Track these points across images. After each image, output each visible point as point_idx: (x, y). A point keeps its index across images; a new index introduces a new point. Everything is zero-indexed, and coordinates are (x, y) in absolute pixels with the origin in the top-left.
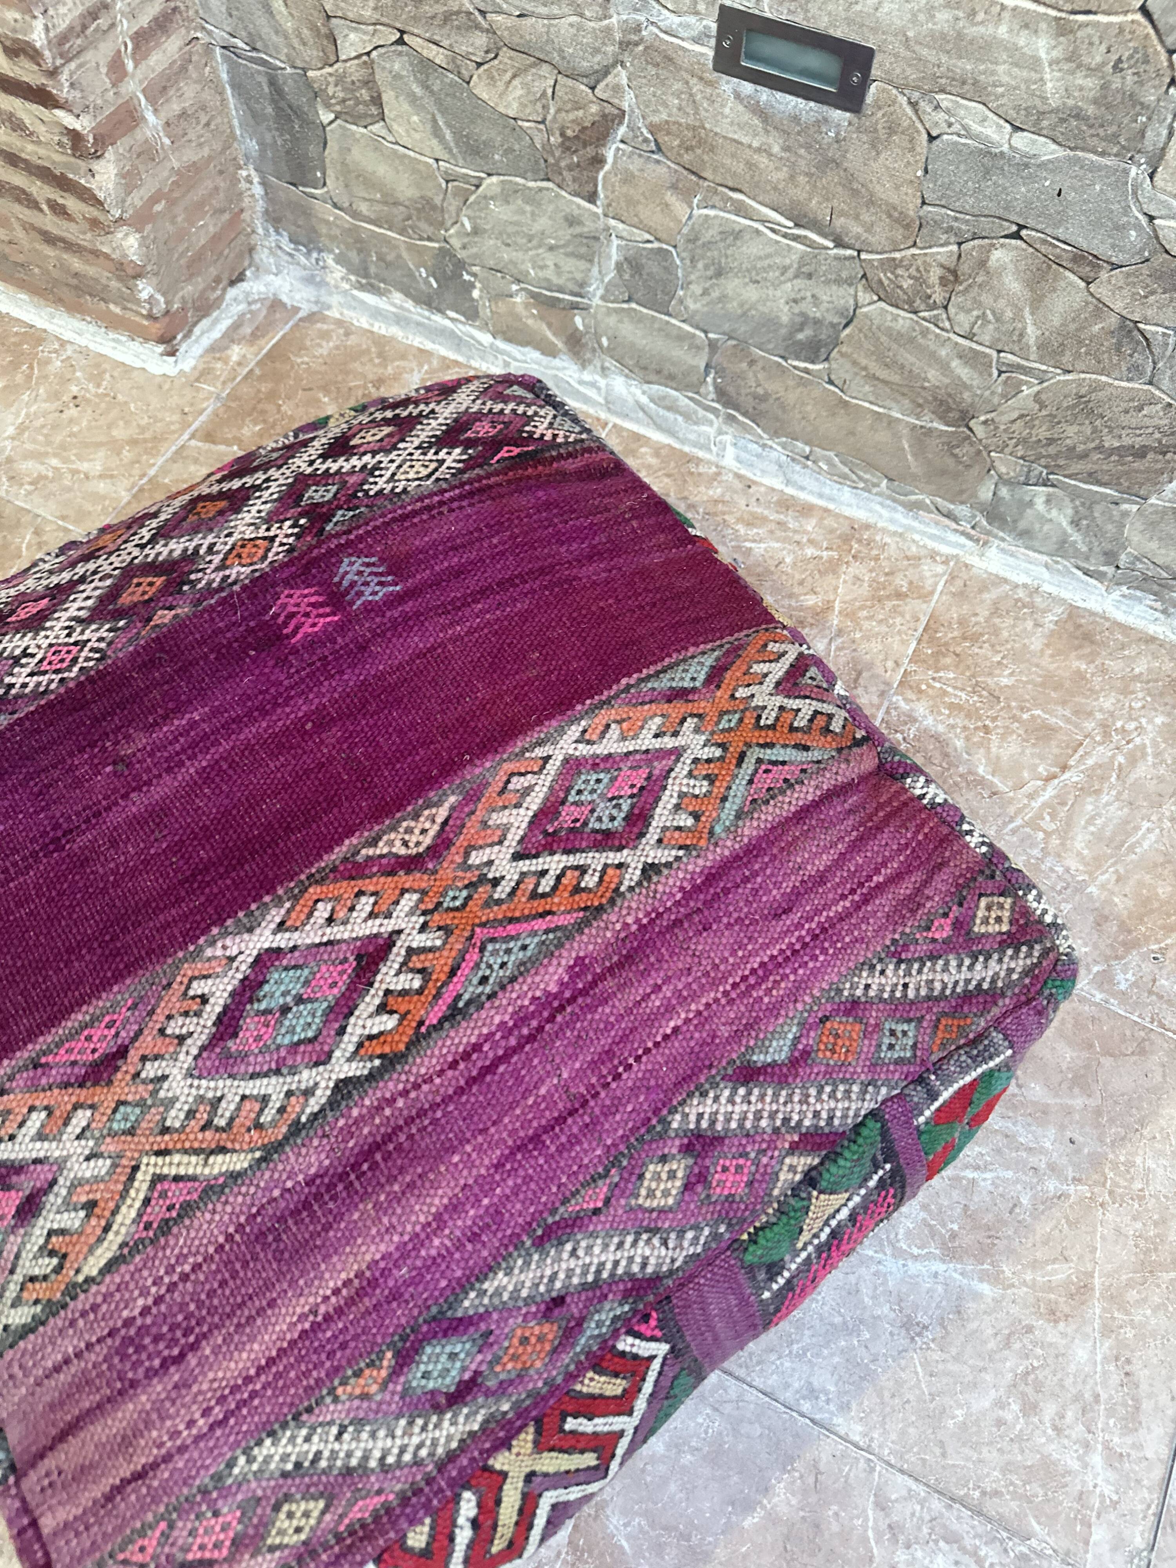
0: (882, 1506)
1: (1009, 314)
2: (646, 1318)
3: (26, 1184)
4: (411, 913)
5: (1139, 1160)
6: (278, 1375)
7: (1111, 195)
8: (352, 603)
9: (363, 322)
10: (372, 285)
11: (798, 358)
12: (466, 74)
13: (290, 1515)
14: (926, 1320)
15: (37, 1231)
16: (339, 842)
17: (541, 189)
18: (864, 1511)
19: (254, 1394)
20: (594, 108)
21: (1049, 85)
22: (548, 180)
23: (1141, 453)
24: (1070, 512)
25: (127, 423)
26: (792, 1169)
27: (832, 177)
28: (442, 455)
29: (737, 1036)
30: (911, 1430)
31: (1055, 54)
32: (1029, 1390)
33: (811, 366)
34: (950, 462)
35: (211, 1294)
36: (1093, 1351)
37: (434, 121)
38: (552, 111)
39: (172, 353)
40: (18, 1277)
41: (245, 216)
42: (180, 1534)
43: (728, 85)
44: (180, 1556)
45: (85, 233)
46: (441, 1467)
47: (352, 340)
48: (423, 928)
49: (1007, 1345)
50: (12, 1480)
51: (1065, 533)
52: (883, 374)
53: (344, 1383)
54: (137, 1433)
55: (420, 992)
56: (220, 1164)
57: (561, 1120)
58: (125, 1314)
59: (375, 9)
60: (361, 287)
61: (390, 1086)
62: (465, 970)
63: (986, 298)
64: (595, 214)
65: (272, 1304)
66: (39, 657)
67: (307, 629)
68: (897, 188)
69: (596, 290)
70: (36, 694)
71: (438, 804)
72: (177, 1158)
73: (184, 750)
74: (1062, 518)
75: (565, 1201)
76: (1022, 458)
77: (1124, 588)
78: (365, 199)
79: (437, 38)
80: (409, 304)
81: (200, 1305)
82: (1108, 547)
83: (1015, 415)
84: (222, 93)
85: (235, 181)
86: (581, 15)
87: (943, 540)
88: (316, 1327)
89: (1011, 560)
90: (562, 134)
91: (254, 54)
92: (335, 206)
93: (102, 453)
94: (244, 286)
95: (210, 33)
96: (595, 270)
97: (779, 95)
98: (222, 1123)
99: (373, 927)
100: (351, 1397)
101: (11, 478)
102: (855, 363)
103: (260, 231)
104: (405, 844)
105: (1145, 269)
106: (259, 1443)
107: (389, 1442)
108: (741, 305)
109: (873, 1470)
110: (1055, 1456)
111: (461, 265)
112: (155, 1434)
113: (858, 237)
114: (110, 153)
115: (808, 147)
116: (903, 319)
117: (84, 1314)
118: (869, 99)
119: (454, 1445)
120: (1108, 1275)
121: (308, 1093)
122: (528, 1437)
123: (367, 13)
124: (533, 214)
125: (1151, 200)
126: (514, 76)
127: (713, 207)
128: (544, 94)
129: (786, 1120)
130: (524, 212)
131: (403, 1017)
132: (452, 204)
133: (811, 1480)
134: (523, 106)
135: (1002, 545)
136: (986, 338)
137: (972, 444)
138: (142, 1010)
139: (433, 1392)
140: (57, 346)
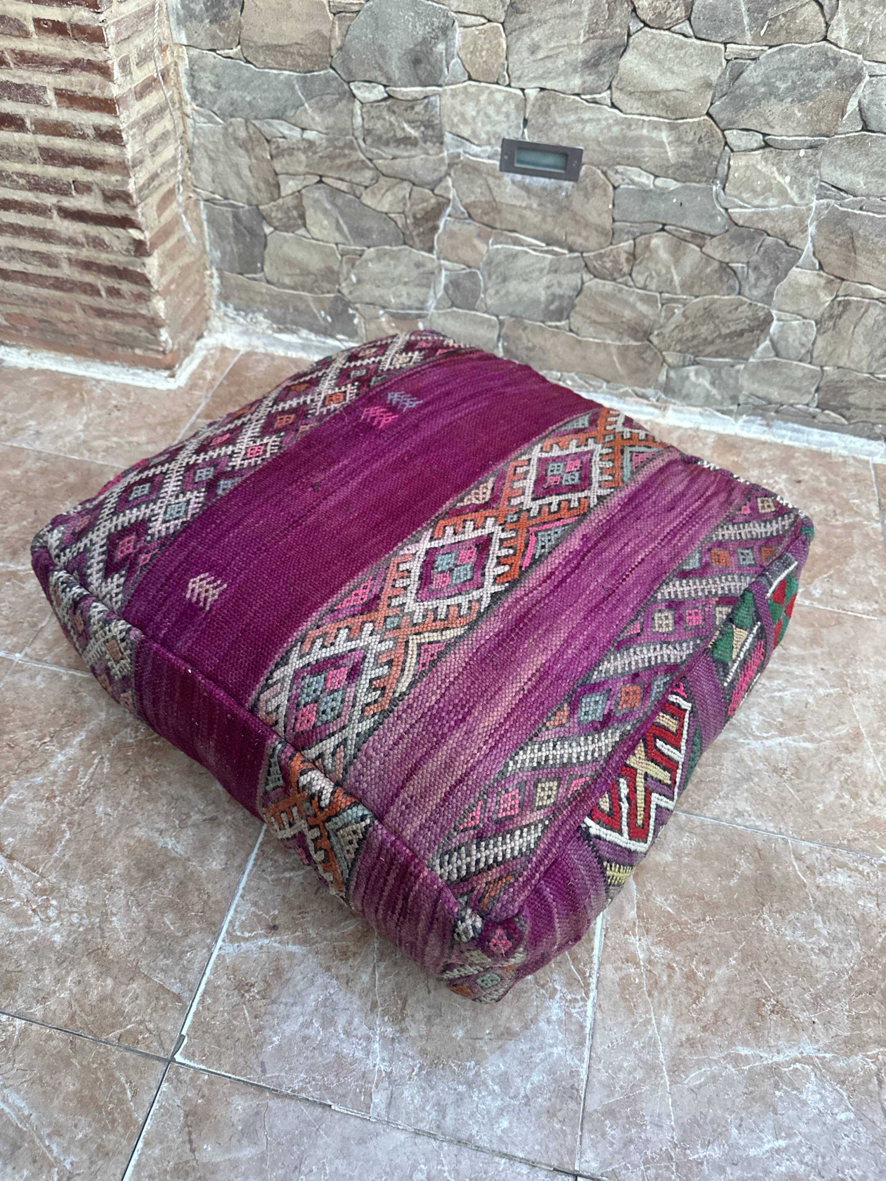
0: (799, 858)
1: (664, 271)
2: (678, 686)
3: (349, 663)
4: (494, 525)
5: (859, 671)
6: (515, 721)
7: (706, 201)
8: (401, 410)
9: (280, 352)
10: (287, 328)
11: (551, 320)
12: (358, 193)
13: (543, 789)
14: (784, 766)
15: (363, 682)
16: (444, 503)
17: (400, 250)
18: (791, 863)
19: (506, 731)
20: (433, 201)
21: (670, 154)
22: (405, 243)
23: (741, 334)
24: (708, 377)
25: (154, 415)
26: (721, 612)
27: (566, 215)
28: (410, 354)
29: (672, 560)
30: (799, 819)
31: (670, 139)
32: (850, 787)
33: (558, 324)
34: (640, 363)
35: (469, 688)
36: (875, 762)
37: (338, 222)
38: (409, 205)
39: (173, 376)
40: (358, 707)
41: (206, 299)
42: (491, 804)
43: (508, 177)
44: (495, 817)
45: (129, 304)
46: (607, 762)
47: (276, 362)
48: (503, 530)
49: (831, 769)
50: (376, 822)
51: (708, 392)
52: (600, 319)
53: (549, 719)
54: (452, 760)
55: (514, 554)
56: (449, 634)
57: (605, 599)
58: (428, 704)
59: (307, 166)
60: (280, 331)
61: (519, 592)
62: (532, 543)
63: (651, 265)
64: (433, 259)
65: (500, 689)
66: (243, 452)
67: (384, 421)
68: (599, 215)
69: (431, 303)
70: (249, 466)
71: (486, 482)
72: (426, 635)
73: (346, 477)
74: (705, 382)
75: (622, 632)
76: (680, 351)
77: (745, 417)
78: (288, 275)
79: (342, 176)
80: (312, 336)
81: (465, 694)
82: (732, 393)
83: (673, 326)
84: (201, 226)
85: (203, 277)
86: (428, 154)
87: (641, 412)
88: (525, 696)
89: (681, 416)
90: (414, 217)
91: (226, 202)
92: (268, 282)
93: (143, 431)
94: (203, 341)
95: (198, 194)
96: (432, 293)
97: (535, 178)
98: (443, 617)
99: (479, 533)
100: (555, 727)
101: (90, 451)
102: (584, 316)
103: (214, 307)
104: (478, 499)
105: (727, 236)
106: (517, 754)
107: (579, 749)
108: (518, 295)
109: (787, 842)
110: (877, 815)
111: (347, 304)
112: (462, 758)
113: (581, 245)
114: (156, 253)
115: (552, 202)
116: (608, 286)
117: (404, 711)
118: (582, 173)
119: (610, 750)
120: (867, 726)
121: (479, 600)
122: (640, 750)
123: (301, 169)
124: (395, 266)
125: (725, 200)
126: (387, 190)
127: (501, 243)
128: (404, 197)
129: (710, 592)
130: (389, 265)
131: (511, 566)
132: (345, 268)
133: (756, 855)
134: (392, 205)
135: (676, 407)
136: (653, 287)
137: (651, 349)
138: (379, 580)
139: (593, 722)
140: (94, 382)
